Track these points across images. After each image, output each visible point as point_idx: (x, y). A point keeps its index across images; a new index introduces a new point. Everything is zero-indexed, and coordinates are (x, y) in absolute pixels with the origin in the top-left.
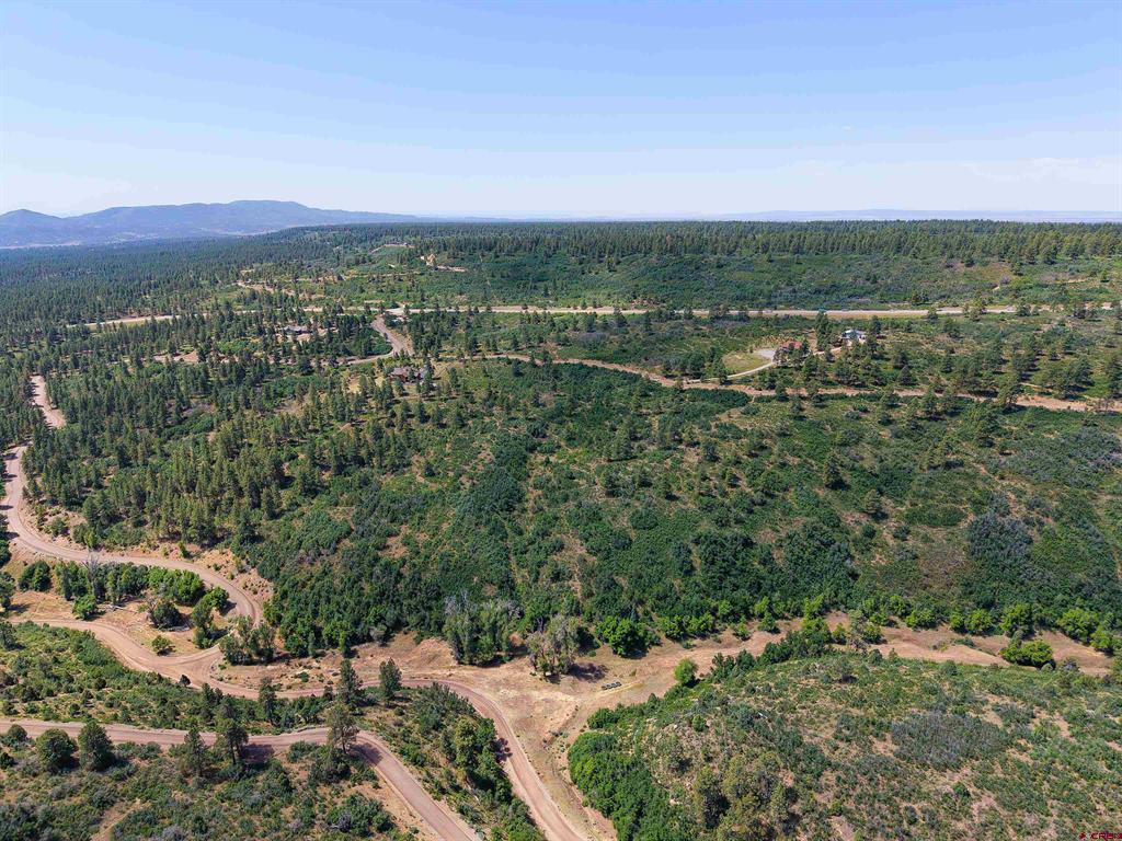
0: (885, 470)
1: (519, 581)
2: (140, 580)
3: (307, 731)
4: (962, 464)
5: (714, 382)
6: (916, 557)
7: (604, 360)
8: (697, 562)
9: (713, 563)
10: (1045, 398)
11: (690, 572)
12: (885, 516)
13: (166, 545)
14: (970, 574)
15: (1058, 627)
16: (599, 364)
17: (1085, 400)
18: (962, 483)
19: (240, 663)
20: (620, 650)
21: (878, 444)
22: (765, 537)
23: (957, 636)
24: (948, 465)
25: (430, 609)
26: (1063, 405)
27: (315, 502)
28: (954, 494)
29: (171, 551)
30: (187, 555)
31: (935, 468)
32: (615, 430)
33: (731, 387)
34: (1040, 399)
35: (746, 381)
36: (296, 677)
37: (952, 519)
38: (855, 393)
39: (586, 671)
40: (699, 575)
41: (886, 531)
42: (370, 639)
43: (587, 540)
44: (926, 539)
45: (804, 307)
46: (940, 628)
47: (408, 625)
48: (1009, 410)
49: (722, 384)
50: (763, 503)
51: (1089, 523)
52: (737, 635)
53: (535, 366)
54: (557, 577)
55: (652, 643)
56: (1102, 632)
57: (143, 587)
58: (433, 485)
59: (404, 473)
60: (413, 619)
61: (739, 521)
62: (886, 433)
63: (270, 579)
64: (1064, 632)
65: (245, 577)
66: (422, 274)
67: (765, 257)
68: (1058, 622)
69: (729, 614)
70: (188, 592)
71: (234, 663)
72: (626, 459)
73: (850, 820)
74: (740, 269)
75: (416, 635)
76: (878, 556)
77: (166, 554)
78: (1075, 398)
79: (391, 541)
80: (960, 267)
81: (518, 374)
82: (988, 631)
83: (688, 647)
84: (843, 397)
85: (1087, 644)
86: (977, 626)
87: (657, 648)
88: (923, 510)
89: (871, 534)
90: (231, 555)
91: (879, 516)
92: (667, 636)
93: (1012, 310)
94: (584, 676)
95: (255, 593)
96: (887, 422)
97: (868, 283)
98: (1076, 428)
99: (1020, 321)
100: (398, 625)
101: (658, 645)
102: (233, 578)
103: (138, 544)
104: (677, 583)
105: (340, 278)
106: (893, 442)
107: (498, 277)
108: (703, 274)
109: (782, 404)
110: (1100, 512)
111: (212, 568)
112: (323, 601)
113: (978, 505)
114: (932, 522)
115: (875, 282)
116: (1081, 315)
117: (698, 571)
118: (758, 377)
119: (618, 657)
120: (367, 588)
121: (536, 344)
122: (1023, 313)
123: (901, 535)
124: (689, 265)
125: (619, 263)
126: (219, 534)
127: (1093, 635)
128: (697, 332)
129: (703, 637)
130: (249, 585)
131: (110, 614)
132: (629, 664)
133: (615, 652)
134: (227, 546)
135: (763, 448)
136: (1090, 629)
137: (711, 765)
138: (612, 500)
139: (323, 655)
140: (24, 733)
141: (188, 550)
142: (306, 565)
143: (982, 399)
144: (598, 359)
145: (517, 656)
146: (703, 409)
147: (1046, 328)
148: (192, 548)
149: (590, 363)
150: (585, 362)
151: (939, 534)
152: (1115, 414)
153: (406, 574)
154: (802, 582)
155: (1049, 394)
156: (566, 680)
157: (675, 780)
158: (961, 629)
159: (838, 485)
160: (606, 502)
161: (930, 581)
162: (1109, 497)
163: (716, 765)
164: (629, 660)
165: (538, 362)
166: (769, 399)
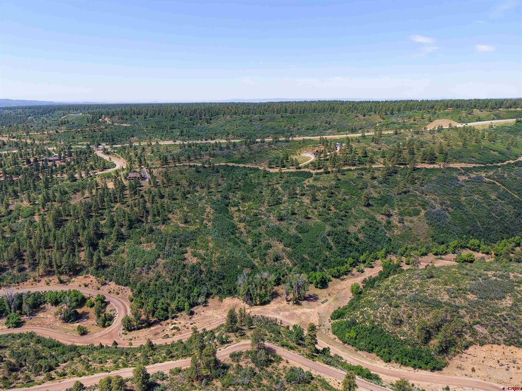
0: (382, 197)
1: (257, 264)
2: (39, 300)
3: (228, 348)
4: (409, 192)
5: (293, 169)
6: (411, 229)
7: (236, 162)
8: (332, 244)
9: (339, 243)
10: (423, 164)
11: (331, 248)
12: (391, 215)
13: (46, 279)
14: (432, 232)
15: (467, 247)
16: (234, 164)
17: (437, 164)
18: (413, 199)
19: (134, 329)
20: (319, 286)
21: (374, 187)
22: (352, 229)
23: (436, 257)
24: (405, 193)
25: (221, 284)
26: (432, 166)
27: (126, 243)
28: (412, 202)
29: (50, 281)
30: (61, 282)
31: (401, 194)
32: (262, 193)
33: (301, 170)
34: (422, 165)
35: (306, 167)
36: (172, 329)
37: (417, 213)
38: (354, 168)
39: (308, 298)
40: (335, 249)
41: (395, 220)
42: (198, 304)
43: (281, 241)
44: (411, 222)
45: (307, 136)
46: (428, 255)
47: (212, 294)
48: (415, 169)
49: (297, 169)
50: (346, 216)
51: (463, 208)
52: (359, 271)
53: (205, 167)
54: (277, 259)
55: (329, 281)
56: (483, 246)
57: (41, 304)
58: (191, 227)
59: (169, 223)
60: (214, 291)
61: (340, 224)
62: (375, 182)
63: (126, 285)
64: (470, 249)
65: (107, 287)
66: (106, 128)
67: (280, 116)
68: (468, 245)
69: (353, 263)
70: (77, 300)
71: (130, 331)
72: (277, 204)
73: (481, 325)
74: (270, 120)
75: (218, 298)
76: (396, 231)
77: (48, 284)
78: (434, 163)
79: (186, 255)
80: (361, 117)
81: (198, 172)
82: (446, 253)
83: (343, 280)
84: (350, 170)
85: (478, 252)
86: (442, 251)
87: (331, 282)
88: (404, 211)
89: (389, 223)
90: (92, 277)
91: (389, 215)
92: (333, 276)
93: (391, 132)
94: (311, 300)
95: (118, 294)
96: (374, 178)
97: (327, 125)
98: (440, 174)
99: (396, 136)
100: (208, 295)
101: (331, 281)
102: (99, 289)
103: (26, 281)
104: (327, 253)
105: (57, 132)
106: (380, 186)
107: (150, 128)
108: (254, 123)
109: (328, 175)
110: (464, 204)
111: (83, 286)
112: (164, 291)
113: (423, 206)
114: (410, 215)
115: (329, 124)
116: (417, 133)
117: (334, 247)
118: (311, 165)
119: (318, 289)
120: (186, 280)
121: (199, 158)
122: (396, 133)
123: (401, 221)
124: (246, 119)
125: (211, 119)
126: (78, 268)
127: (480, 248)
128: (270, 148)
129: (346, 274)
130: (112, 290)
131: (28, 322)
132: (324, 291)
133: (317, 287)
134: (87, 273)
135: (332, 193)
136: (479, 246)
137: (412, 319)
138: (282, 222)
139: (177, 317)
140: (82, 385)
141: (62, 279)
142: (144, 274)
143: (402, 167)
144: (233, 162)
145: (274, 297)
146: (296, 180)
147: (407, 138)
148: (64, 278)
149: (231, 164)
150: (229, 164)
151: (415, 219)
152: (450, 168)
153: (204, 270)
154: (374, 246)
155: (424, 162)
156: (304, 303)
157: (398, 329)
158: (436, 254)
159: (368, 205)
160: (280, 223)
161: (418, 237)
162: (465, 198)
163: (414, 318)
164: (323, 290)
165: (206, 166)
166: (321, 174)
